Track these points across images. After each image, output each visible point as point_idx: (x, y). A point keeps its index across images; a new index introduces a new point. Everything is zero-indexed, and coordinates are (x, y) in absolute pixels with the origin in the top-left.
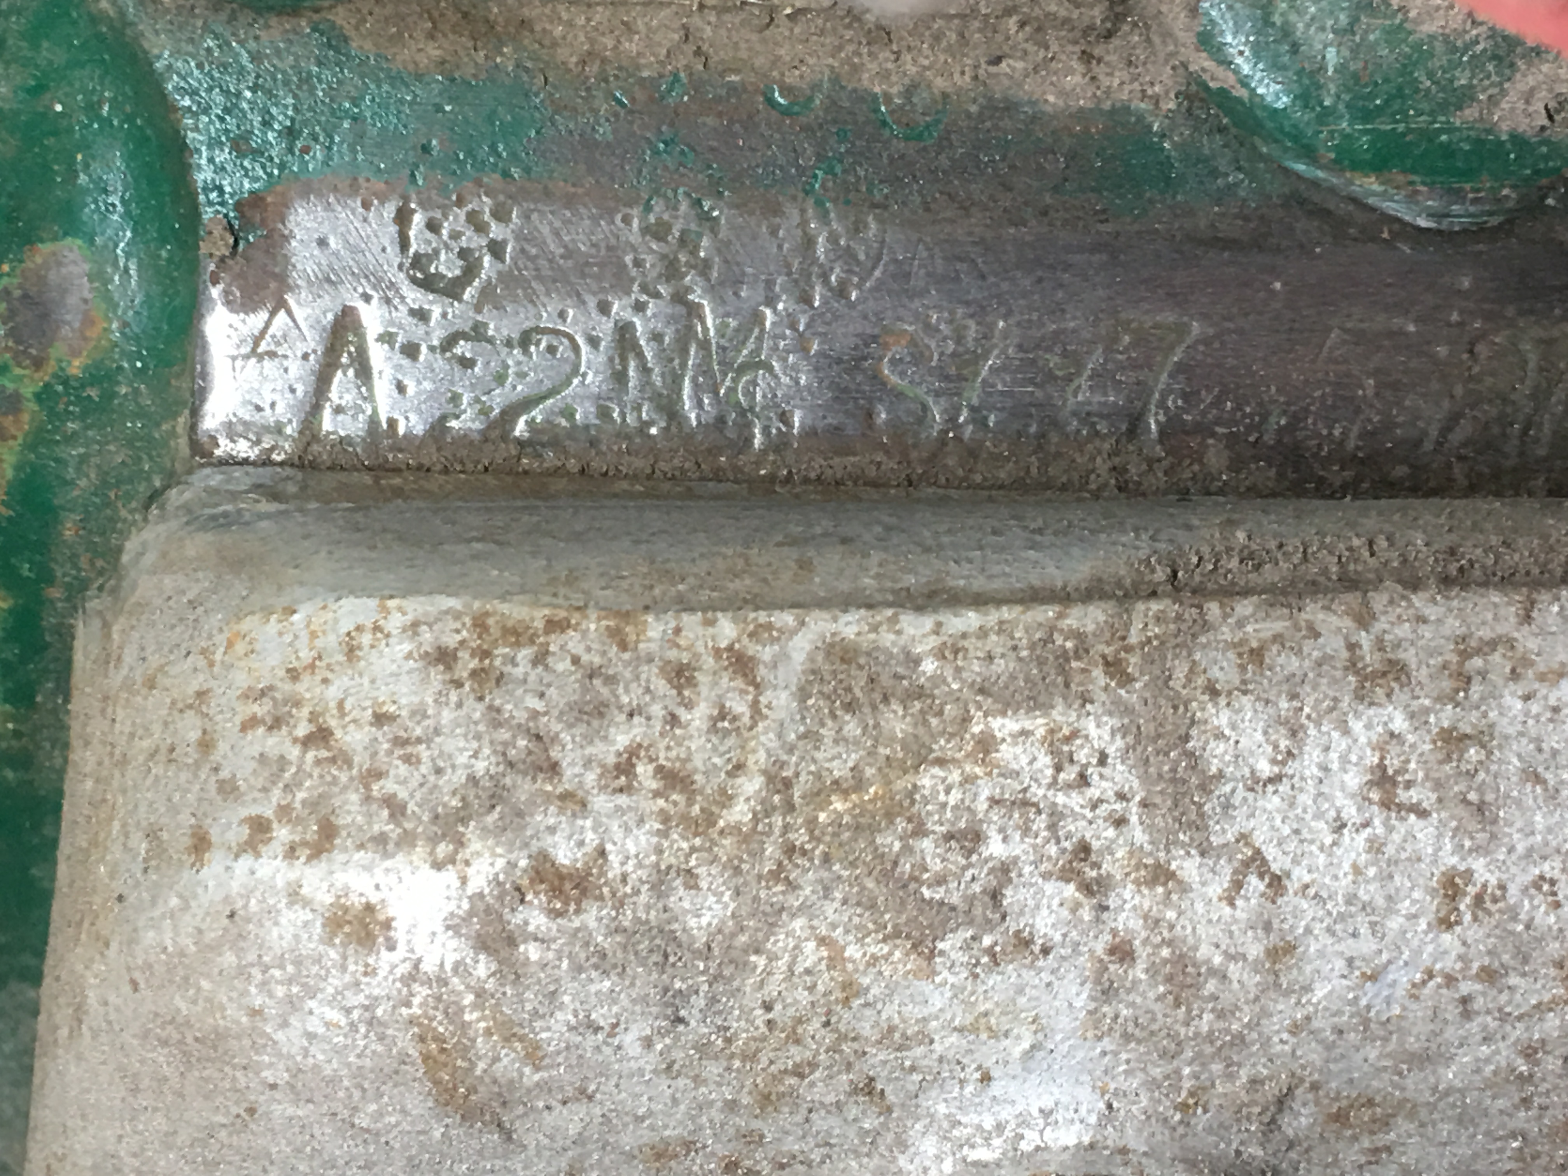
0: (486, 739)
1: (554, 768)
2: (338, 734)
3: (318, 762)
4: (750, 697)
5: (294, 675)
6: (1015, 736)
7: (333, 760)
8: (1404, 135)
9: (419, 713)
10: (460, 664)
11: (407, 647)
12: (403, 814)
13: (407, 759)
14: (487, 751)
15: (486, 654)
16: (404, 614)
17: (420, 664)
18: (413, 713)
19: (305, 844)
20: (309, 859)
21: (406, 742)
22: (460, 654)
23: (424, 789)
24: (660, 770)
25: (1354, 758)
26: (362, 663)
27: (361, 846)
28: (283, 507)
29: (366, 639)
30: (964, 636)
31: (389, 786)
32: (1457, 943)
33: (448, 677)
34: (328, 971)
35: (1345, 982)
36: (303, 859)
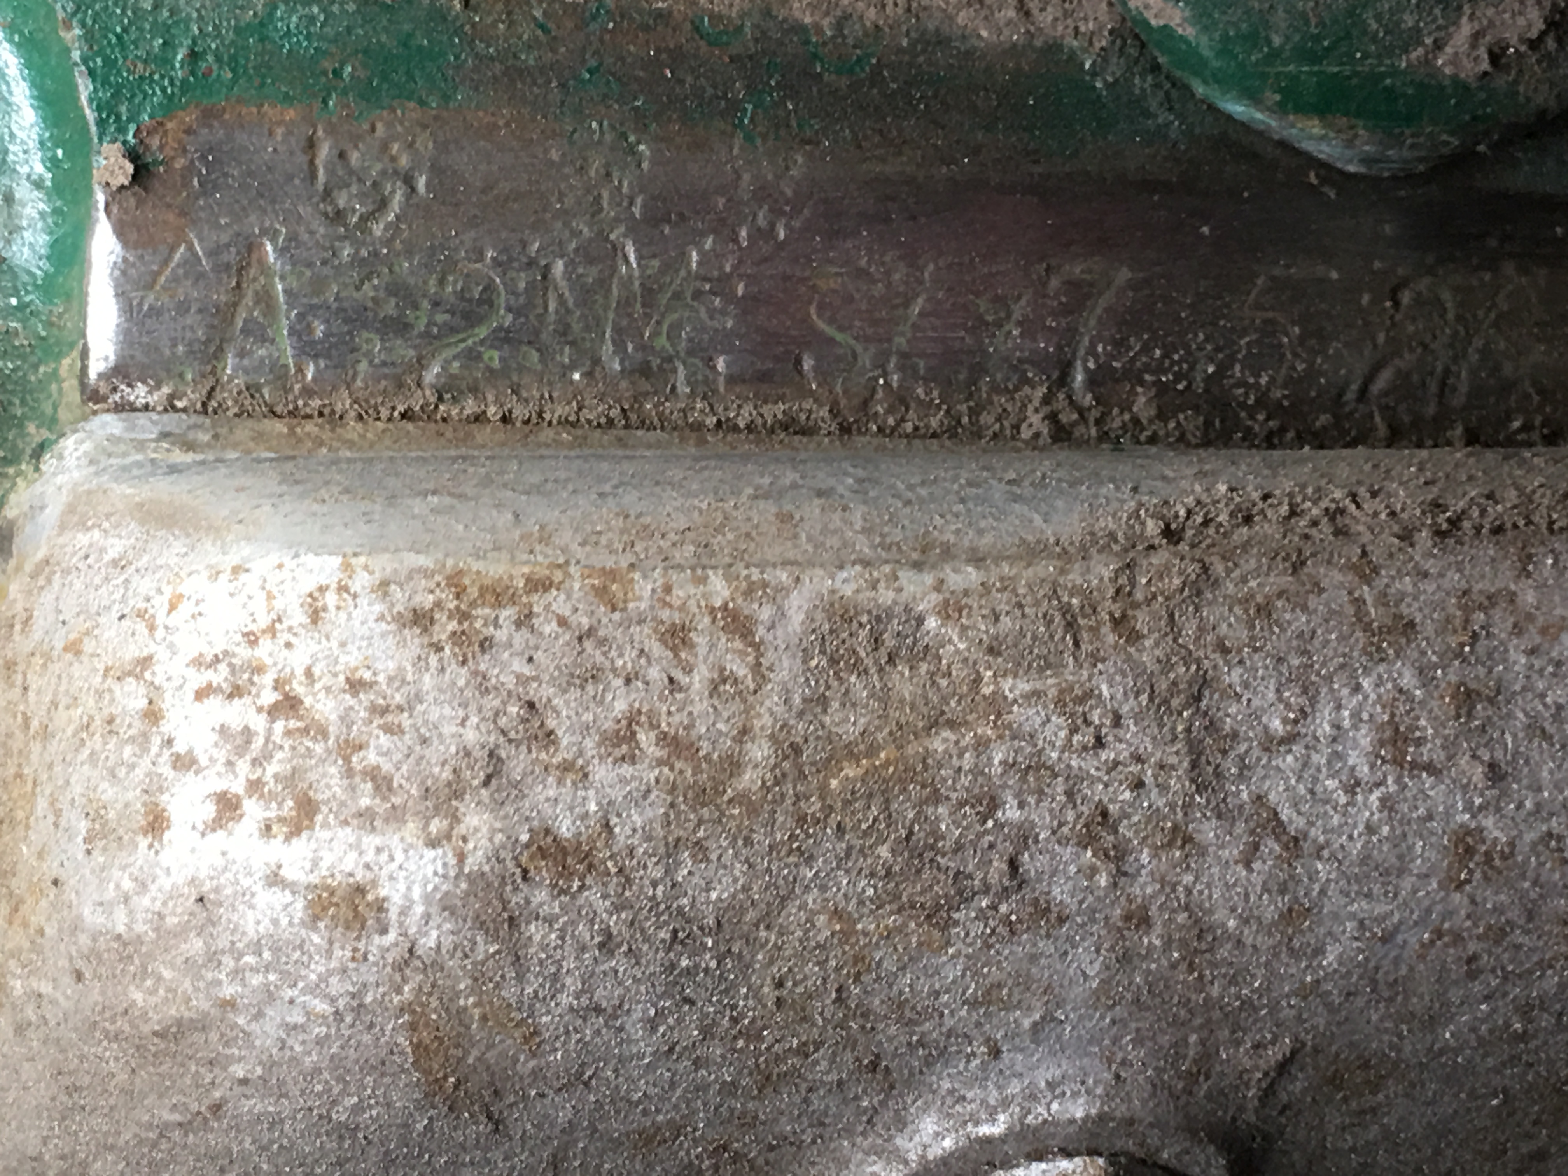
0: (473, 707)
1: (549, 737)
2: (308, 701)
3: (288, 733)
4: (751, 659)
5: (252, 639)
6: (1027, 697)
7: (306, 731)
8: (1349, 78)
9: (398, 679)
10: (437, 628)
11: (378, 608)
12: (390, 789)
13: (388, 729)
14: (474, 720)
15: (464, 616)
16: (371, 573)
17: (393, 627)
18: (391, 679)
19: (281, 820)
20: (288, 839)
21: (384, 711)
22: (437, 616)
23: (411, 760)
24: (663, 737)
25: (1365, 716)
26: (329, 627)
27: (346, 823)
28: (199, 457)
29: (331, 599)
30: (966, 593)
31: (372, 757)
32: (1466, 900)
33: (426, 640)
34: (311, 957)
35: (1356, 944)
36: (281, 838)
